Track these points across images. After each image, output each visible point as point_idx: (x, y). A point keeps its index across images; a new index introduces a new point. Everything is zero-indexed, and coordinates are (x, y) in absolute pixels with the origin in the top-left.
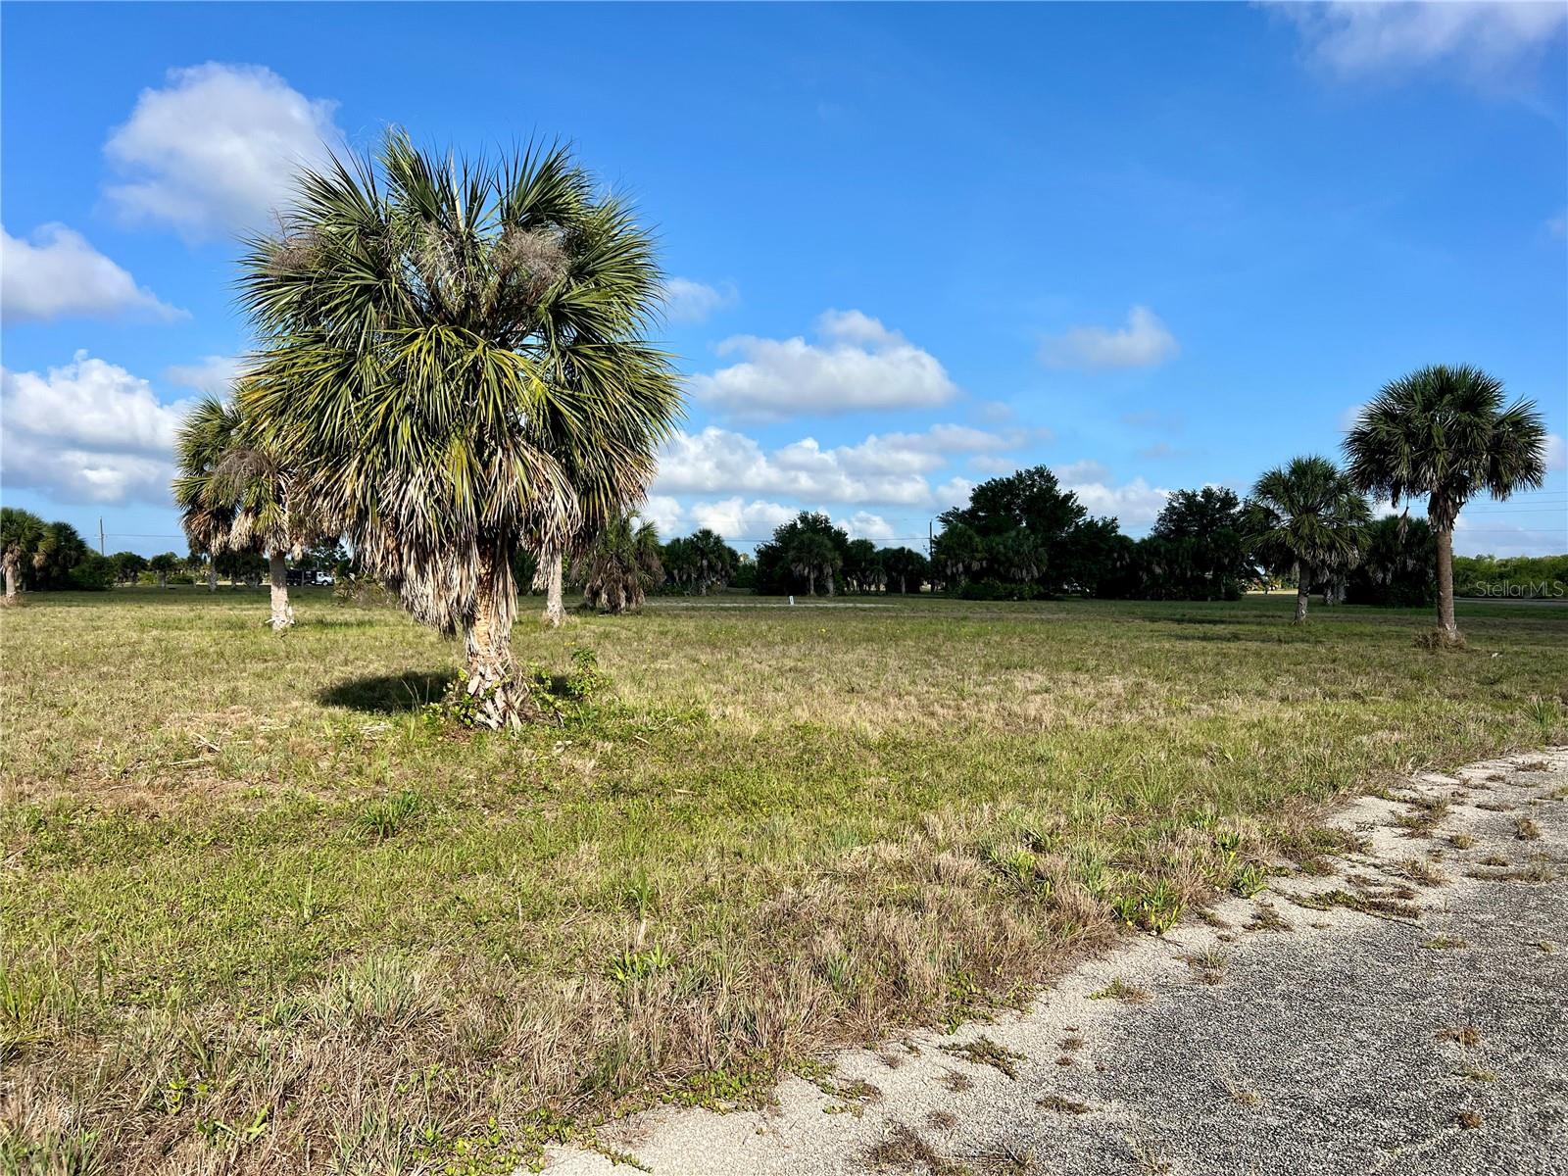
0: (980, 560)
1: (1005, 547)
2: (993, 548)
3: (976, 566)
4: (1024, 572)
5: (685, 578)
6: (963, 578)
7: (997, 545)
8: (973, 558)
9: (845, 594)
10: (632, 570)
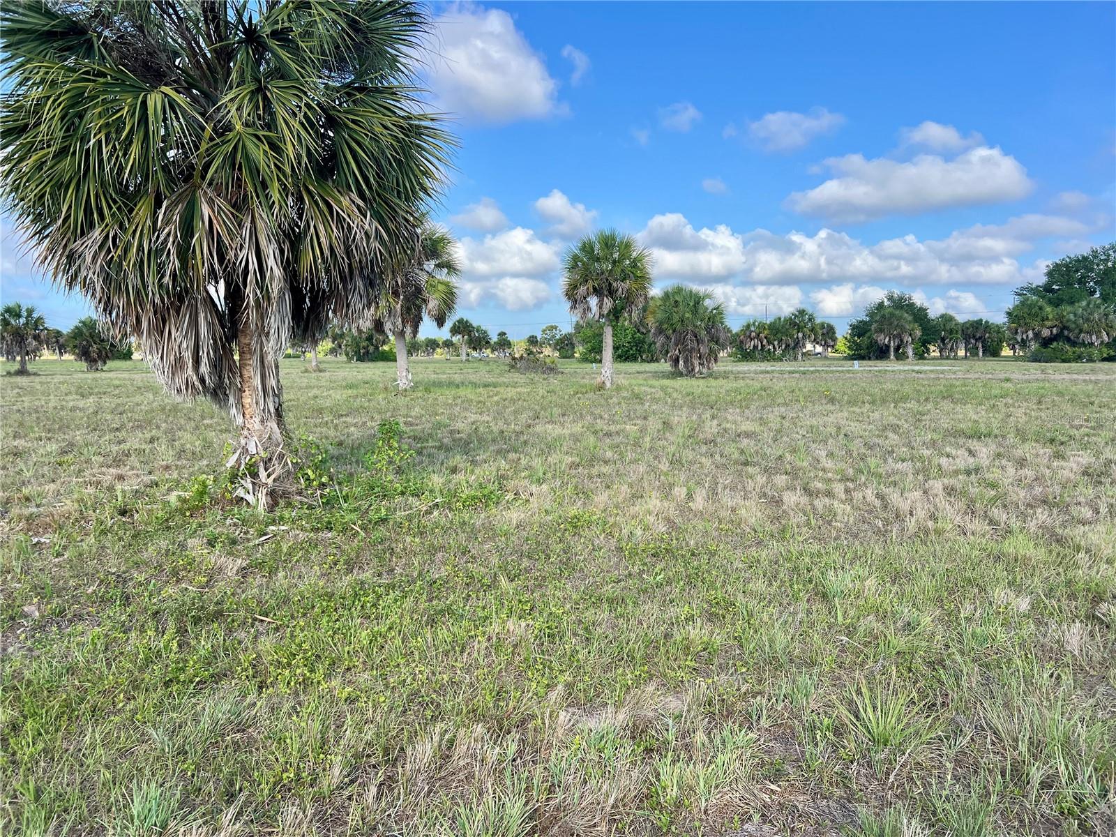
0: (1051, 328)
1: (1075, 315)
2: (1063, 316)
3: (1046, 333)
4: (1094, 337)
5: (783, 346)
6: (1032, 343)
7: (1068, 313)
8: (1043, 326)
9: (925, 359)
10: (703, 342)
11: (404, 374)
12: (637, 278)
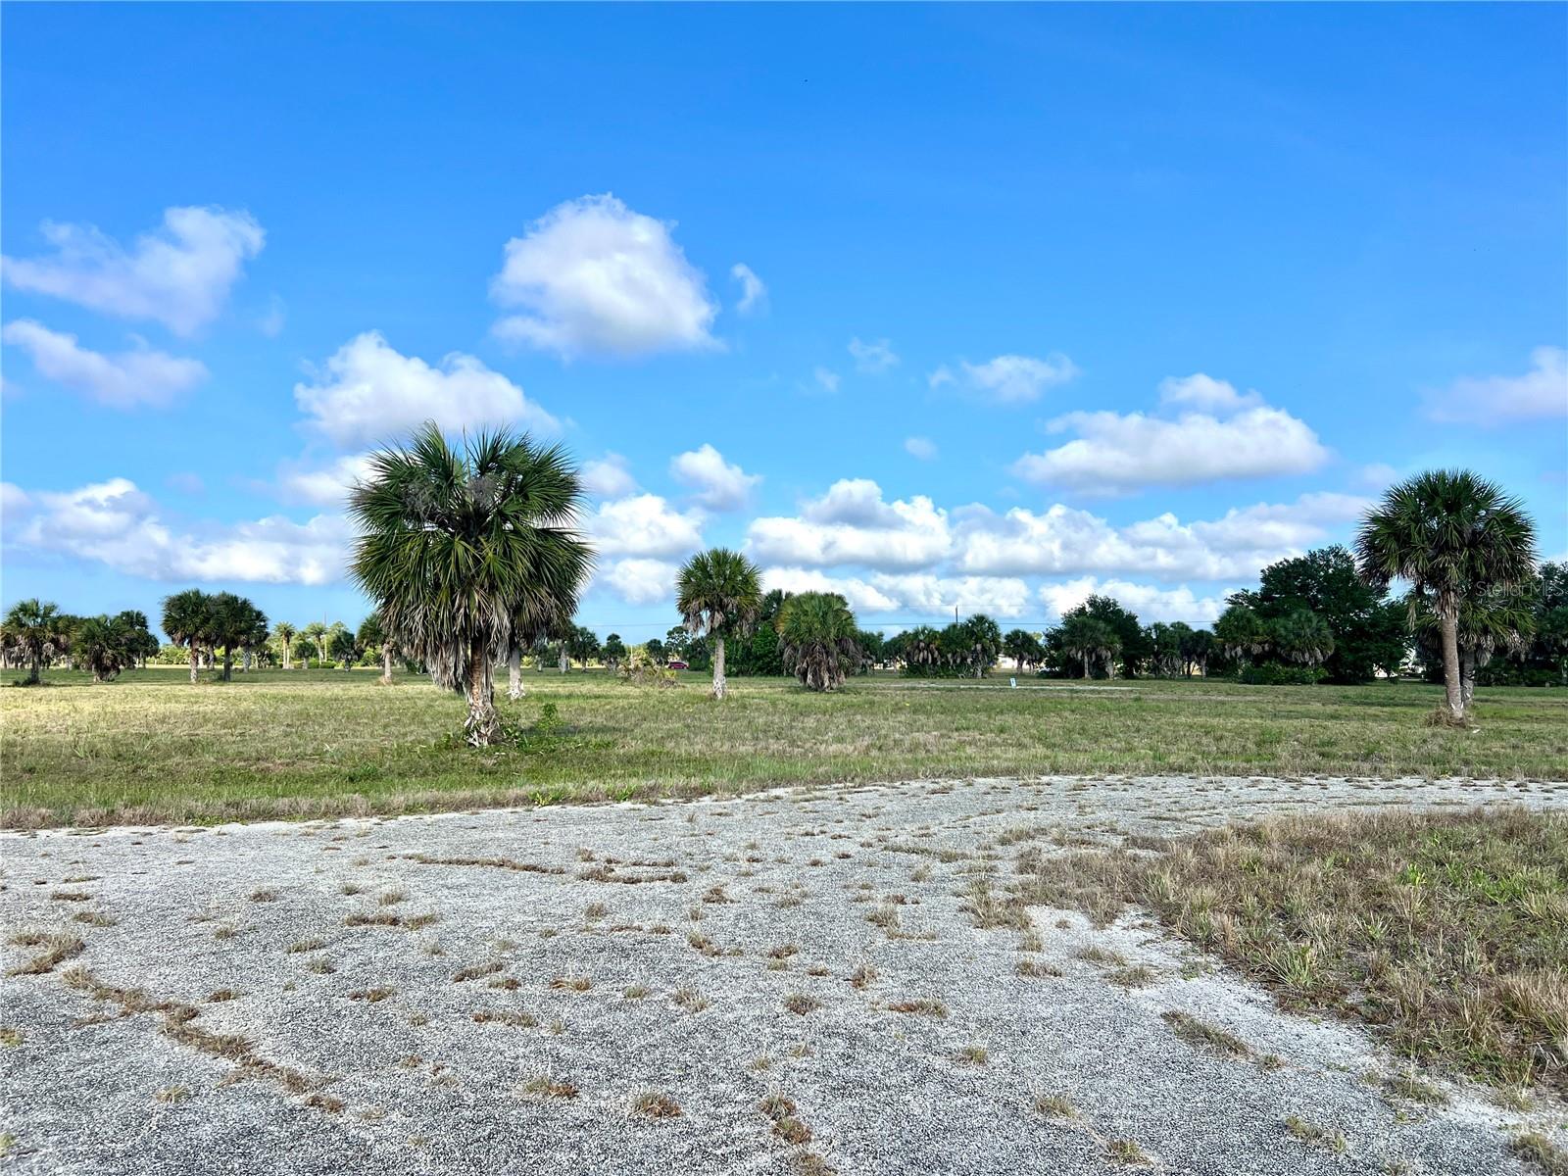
0: (1262, 643)
2: (1276, 631)
3: (1256, 649)
4: (1307, 656)
5: (958, 661)
6: (1243, 661)
7: (1280, 627)
8: (1252, 641)
9: (1134, 678)
10: (832, 653)
11: (517, 684)
12: (746, 594)
